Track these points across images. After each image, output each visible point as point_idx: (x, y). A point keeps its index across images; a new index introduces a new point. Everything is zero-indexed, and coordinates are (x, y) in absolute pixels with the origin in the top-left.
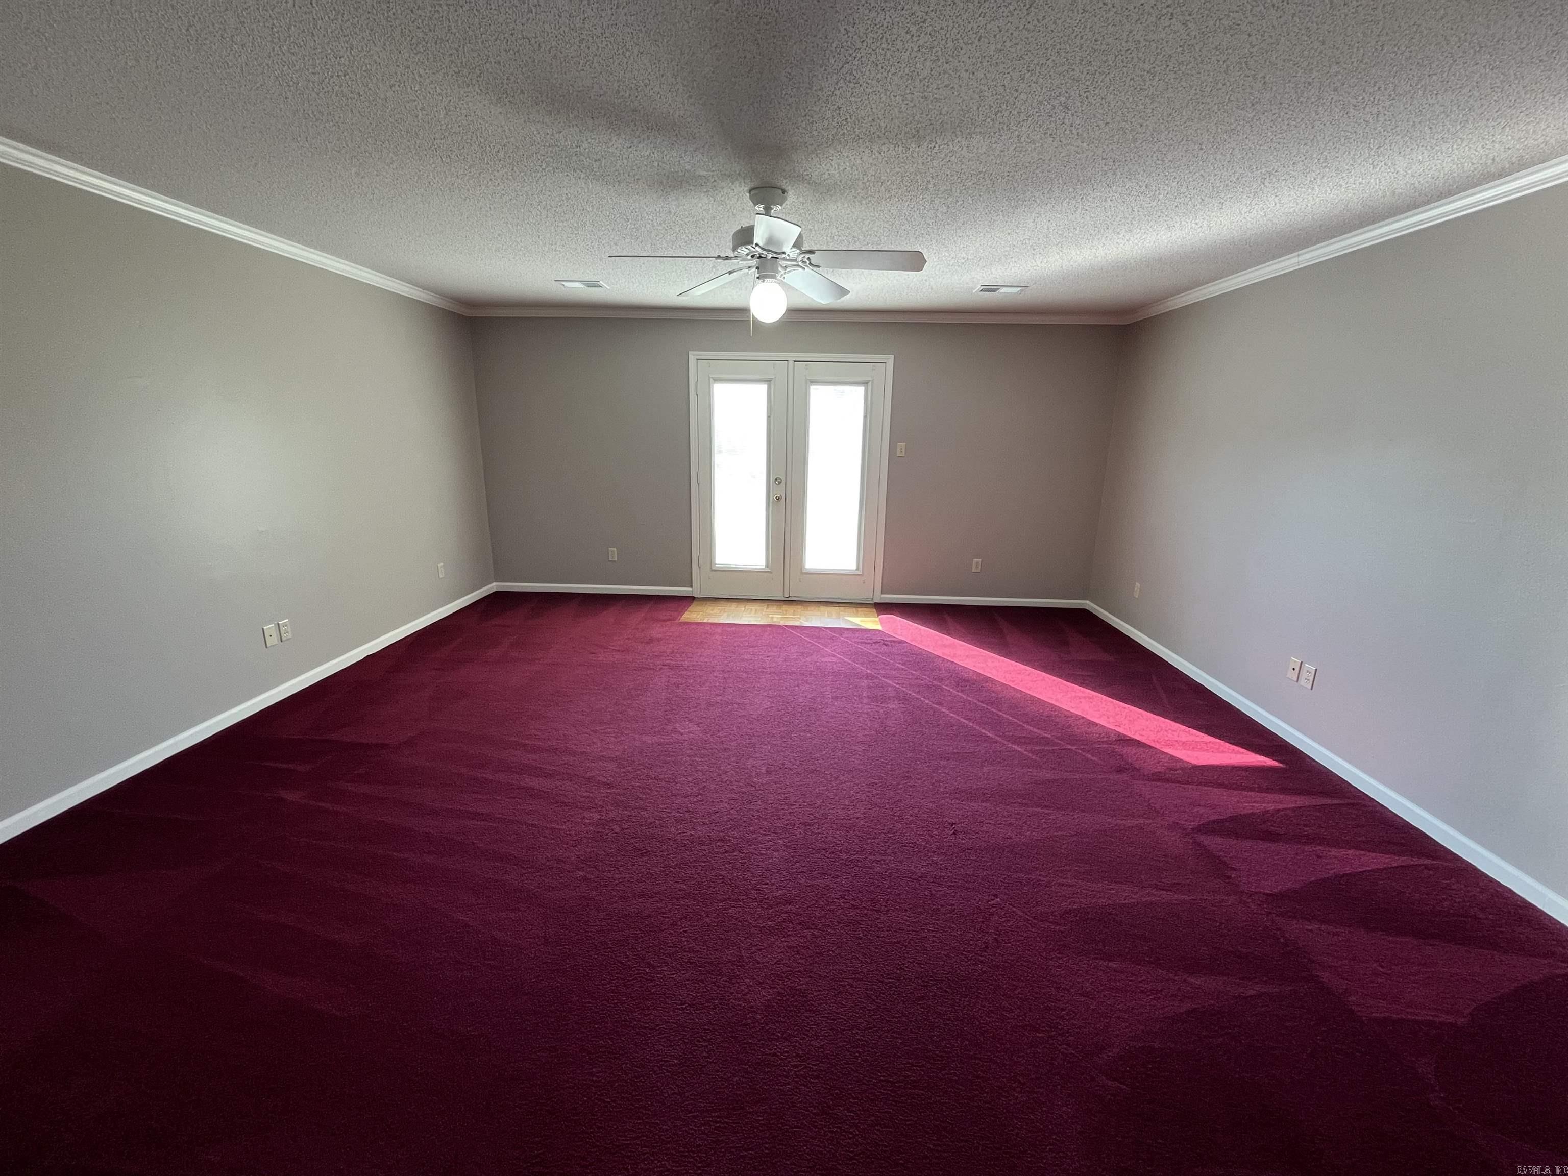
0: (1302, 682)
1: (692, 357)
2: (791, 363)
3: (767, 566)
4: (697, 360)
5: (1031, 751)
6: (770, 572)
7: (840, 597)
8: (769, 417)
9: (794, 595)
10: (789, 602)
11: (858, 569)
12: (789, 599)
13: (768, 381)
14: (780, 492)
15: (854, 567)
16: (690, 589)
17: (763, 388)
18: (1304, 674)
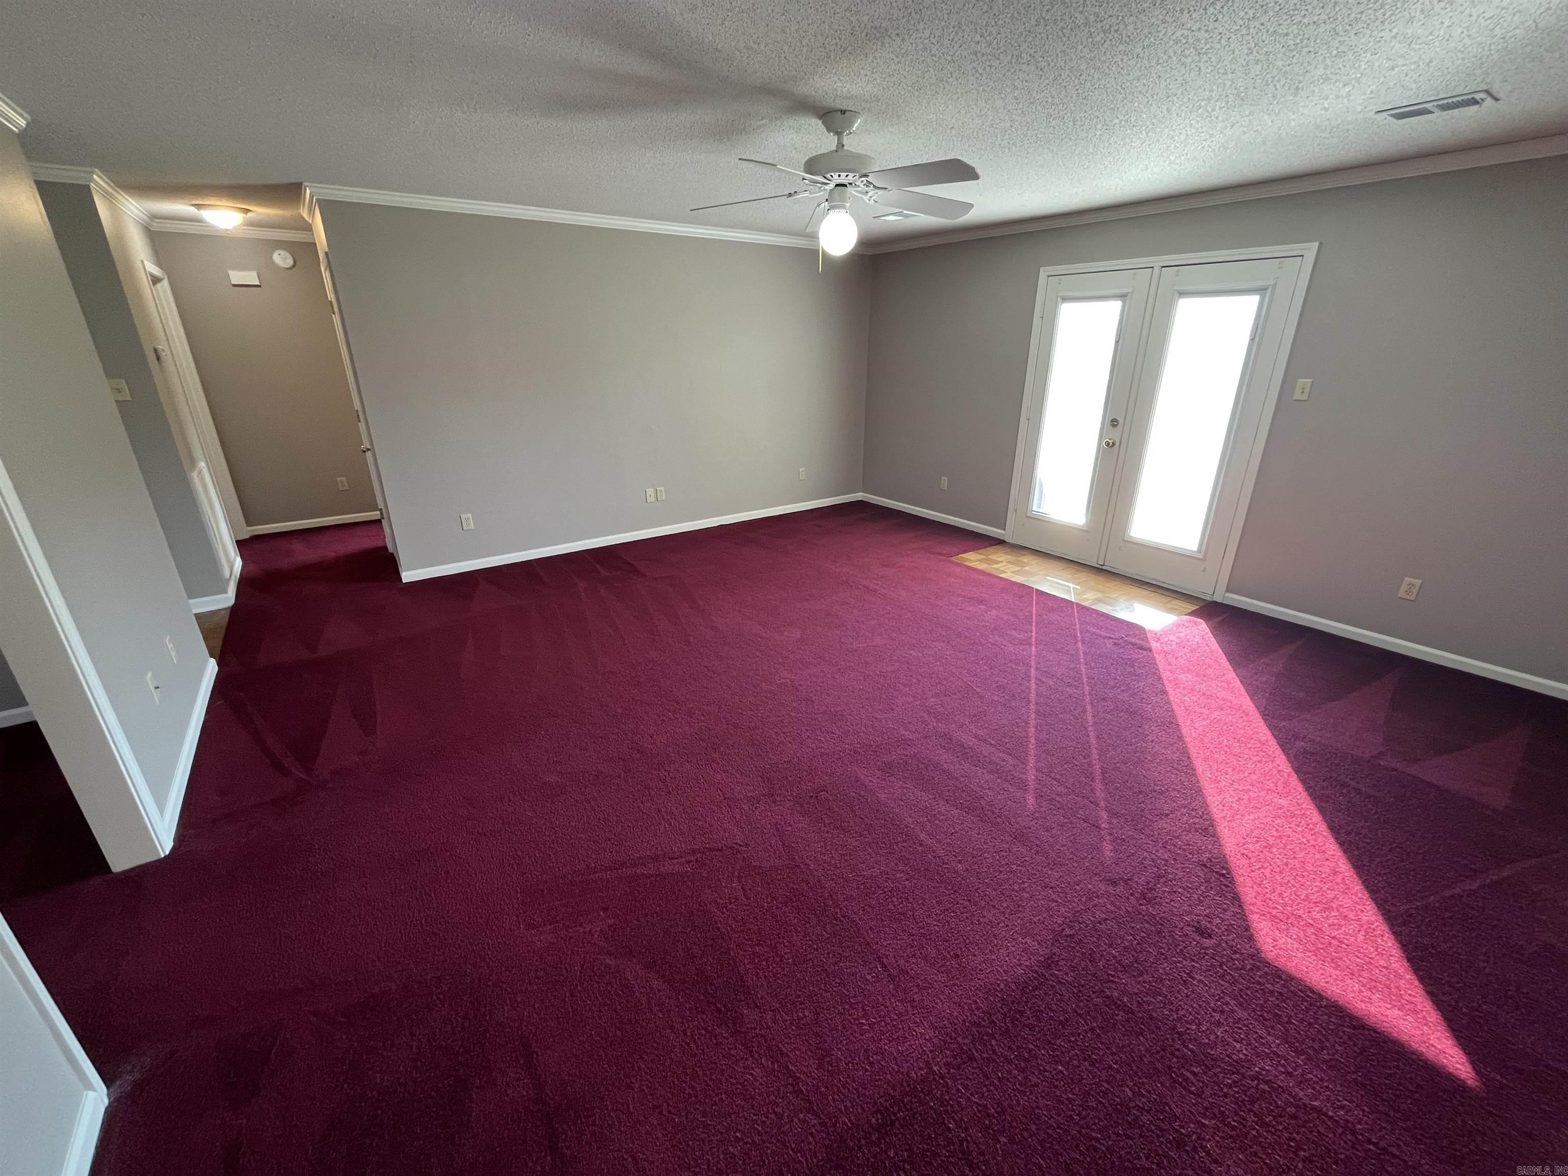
1: (1043, 274)
2: (1157, 270)
3: (1087, 524)
4: (1048, 276)
6: (1089, 532)
8: (1117, 342)
9: (1111, 564)
10: (1101, 571)
11: (1199, 551)
12: (1104, 567)
13: (1125, 296)
14: (1116, 435)
15: (1196, 549)
16: (1003, 532)
17: (1117, 305)
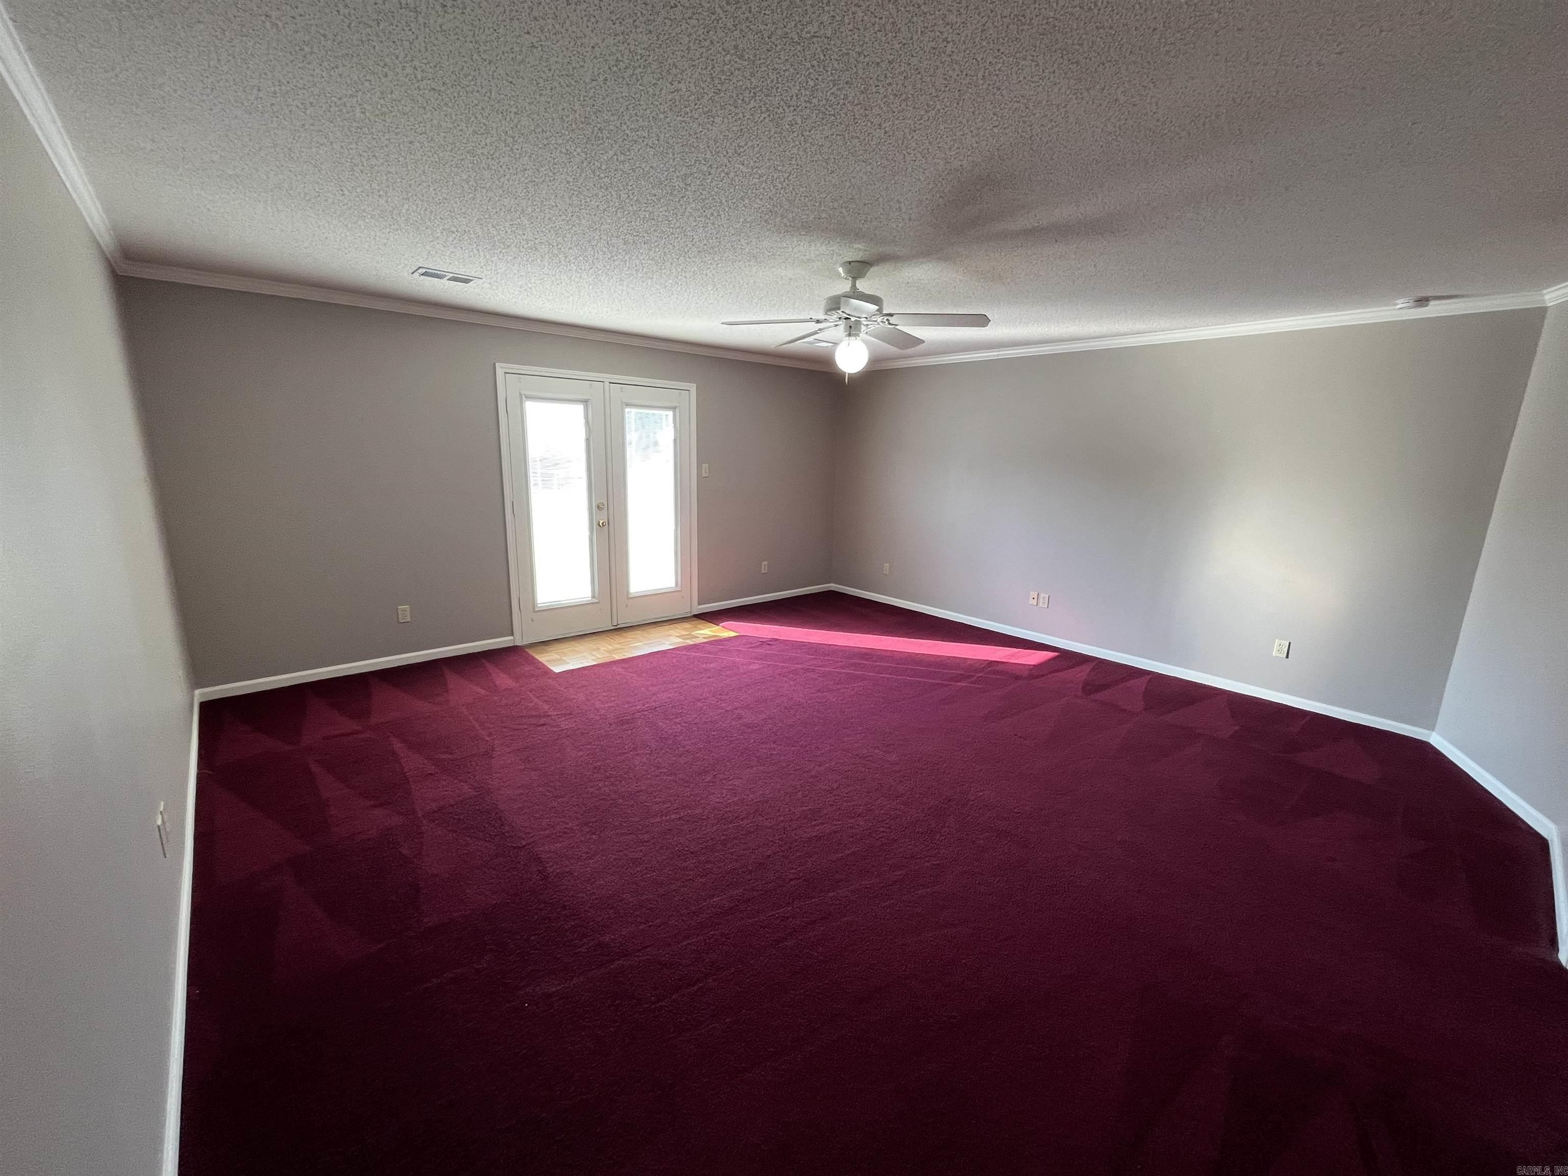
0: (1041, 605)
1: (500, 368)
2: (607, 384)
3: (593, 597)
4: (505, 373)
5: (971, 683)
6: (598, 603)
7: (664, 615)
9: (623, 621)
10: (618, 630)
11: (678, 584)
12: (618, 627)
13: (585, 402)
14: (602, 517)
15: (673, 585)
16: (511, 638)
17: (580, 408)
18: (1041, 600)
